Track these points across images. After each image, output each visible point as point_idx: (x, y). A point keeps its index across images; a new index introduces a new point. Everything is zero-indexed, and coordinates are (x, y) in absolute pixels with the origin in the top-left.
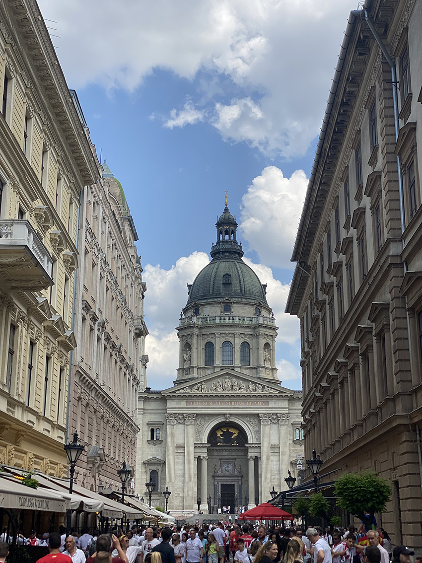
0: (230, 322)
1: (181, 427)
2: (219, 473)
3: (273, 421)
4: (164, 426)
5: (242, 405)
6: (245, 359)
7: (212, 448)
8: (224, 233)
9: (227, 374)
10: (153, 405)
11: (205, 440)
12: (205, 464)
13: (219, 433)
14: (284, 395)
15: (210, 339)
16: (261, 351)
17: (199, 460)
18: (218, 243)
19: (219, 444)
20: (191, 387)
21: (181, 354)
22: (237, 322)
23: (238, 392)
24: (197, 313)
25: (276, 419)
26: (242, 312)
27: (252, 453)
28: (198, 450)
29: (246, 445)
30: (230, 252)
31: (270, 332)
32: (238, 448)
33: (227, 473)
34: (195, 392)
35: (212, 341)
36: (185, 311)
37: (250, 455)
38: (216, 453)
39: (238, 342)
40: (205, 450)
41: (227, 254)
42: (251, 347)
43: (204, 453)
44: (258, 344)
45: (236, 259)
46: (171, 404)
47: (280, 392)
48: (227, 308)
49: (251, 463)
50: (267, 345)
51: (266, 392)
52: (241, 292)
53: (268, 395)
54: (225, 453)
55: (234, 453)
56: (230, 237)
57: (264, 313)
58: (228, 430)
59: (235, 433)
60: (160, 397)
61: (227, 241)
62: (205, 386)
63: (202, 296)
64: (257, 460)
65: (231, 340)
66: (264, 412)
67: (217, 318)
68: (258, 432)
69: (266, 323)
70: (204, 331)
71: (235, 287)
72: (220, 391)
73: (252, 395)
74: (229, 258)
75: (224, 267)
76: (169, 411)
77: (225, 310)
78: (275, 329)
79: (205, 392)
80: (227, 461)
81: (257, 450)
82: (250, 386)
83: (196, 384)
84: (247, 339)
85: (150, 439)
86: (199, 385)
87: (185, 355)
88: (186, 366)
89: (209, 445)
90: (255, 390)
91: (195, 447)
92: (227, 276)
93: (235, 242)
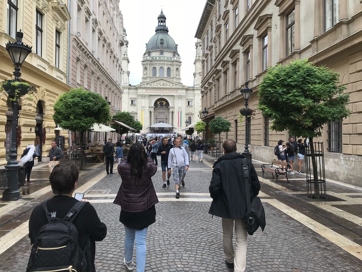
0: (163, 59)
1: (143, 100)
2: (158, 118)
3: (179, 98)
4: (137, 99)
5: (167, 91)
6: (169, 74)
7: (156, 108)
8: (160, 22)
9: (162, 79)
10: (132, 91)
11: (153, 105)
12: (152, 114)
13: (158, 103)
14: (184, 88)
15: (154, 66)
16: (175, 71)
17: (151, 112)
18: (158, 26)
19: (158, 107)
20: (147, 84)
21: (143, 72)
22: (166, 59)
23: (166, 87)
24: (149, 55)
25: (180, 97)
26: (168, 55)
27: (171, 110)
28: (150, 109)
29: (169, 107)
30: (163, 30)
31: (178, 64)
32: (166, 108)
33: (161, 118)
34: (148, 86)
35: (156, 67)
36: (145, 54)
37: (170, 111)
38: (157, 110)
39: (166, 68)
40: (153, 109)
41: (162, 31)
42: (171, 70)
43: (152, 110)
44: (174, 68)
45: (165, 33)
46: (139, 91)
47: (183, 87)
48: (162, 53)
49: (171, 114)
50: (177, 69)
51: (177, 87)
52: (168, 47)
53: (178, 88)
54: (161, 110)
55: (164, 110)
56: (163, 24)
57: (176, 56)
58: (162, 102)
59: (165, 103)
60: (135, 88)
61: (162, 26)
62: (153, 84)
63: (152, 48)
64: (173, 112)
65: (163, 66)
66: (176, 95)
67: (158, 57)
68: (173, 102)
69: (177, 60)
70: (152, 63)
71: (165, 45)
72: (159, 86)
73: (171, 88)
74: (163, 32)
75: (161, 36)
76: (139, 93)
77: (161, 54)
78: (180, 62)
79: (152, 86)
80: (161, 113)
81: (173, 109)
82: (171, 84)
83: (149, 83)
84: (169, 66)
85: (131, 104)
86: (150, 83)
87: (145, 72)
88: (145, 77)
89: (154, 107)
90: (173, 86)
91: (149, 108)
92: (162, 40)
93: (165, 26)
